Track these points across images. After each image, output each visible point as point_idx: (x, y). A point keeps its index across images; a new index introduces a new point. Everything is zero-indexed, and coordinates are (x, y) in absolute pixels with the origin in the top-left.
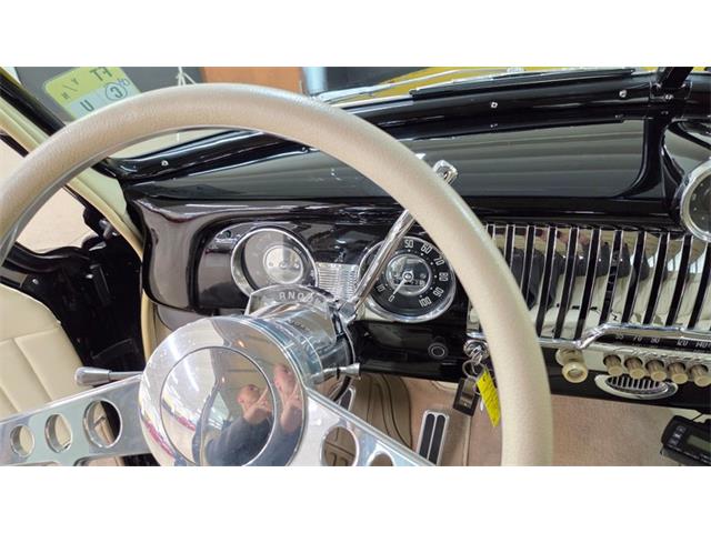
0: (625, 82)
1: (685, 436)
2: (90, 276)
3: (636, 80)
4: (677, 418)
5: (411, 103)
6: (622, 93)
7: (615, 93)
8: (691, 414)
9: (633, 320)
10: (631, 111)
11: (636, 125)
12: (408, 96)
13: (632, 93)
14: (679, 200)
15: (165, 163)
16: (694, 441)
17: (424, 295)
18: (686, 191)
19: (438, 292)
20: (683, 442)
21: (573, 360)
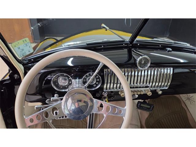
0: (124, 42)
1: (140, 105)
2: (2, 91)
3: (126, 42)
4: (139, 102)
5: (87, 46)
6: (124, 44)
7: (123, 44)
8: (140, 100)
9: (135, 84)
10: (125, 47)
11: (126, 50)
12: (86, 44)
13: (125, 44)
14: (137, 63)
15: (32, 60)
16: (142, 105)
17: (95, 84)
18: (138, 62)
19: (97, 83)
20: (140, 106)
21: (122, 93)
